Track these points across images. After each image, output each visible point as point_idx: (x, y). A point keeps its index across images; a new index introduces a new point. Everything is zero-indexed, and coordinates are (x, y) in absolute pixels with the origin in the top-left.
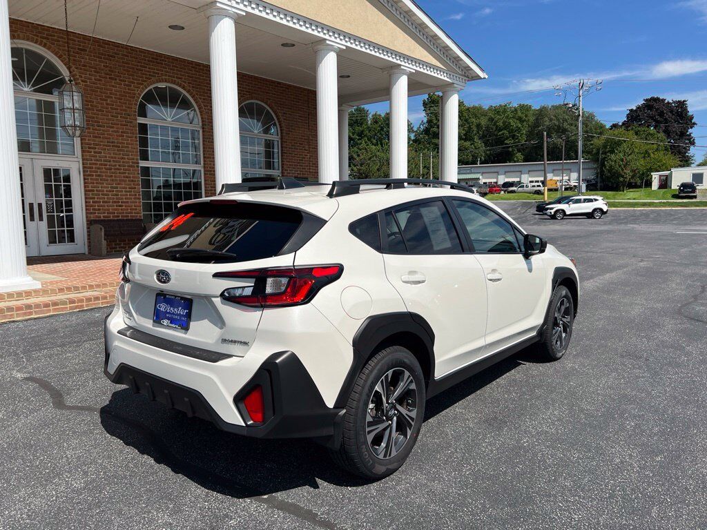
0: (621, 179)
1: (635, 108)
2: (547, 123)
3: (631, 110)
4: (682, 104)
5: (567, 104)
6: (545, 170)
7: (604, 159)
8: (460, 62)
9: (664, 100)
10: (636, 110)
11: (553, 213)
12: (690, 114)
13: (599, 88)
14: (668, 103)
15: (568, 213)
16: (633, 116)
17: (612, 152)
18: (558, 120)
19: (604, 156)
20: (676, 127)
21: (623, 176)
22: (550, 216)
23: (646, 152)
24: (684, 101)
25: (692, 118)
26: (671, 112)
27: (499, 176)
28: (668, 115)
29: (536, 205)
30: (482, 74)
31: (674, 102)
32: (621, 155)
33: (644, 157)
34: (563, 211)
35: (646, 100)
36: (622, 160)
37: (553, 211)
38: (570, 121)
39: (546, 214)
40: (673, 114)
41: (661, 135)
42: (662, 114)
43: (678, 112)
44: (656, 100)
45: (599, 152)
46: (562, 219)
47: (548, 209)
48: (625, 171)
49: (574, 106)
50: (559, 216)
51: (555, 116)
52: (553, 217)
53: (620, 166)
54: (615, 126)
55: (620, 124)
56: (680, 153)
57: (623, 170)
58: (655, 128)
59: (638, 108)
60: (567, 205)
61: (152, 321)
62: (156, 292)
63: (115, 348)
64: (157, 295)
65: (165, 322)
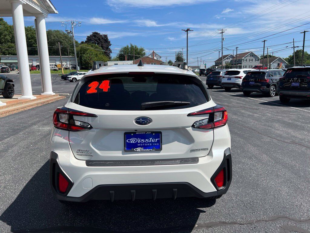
0: (90, 65)
1: (89, 36)
2: (53, 38)
3: (88, 36)
4: (106, 36)
5: (67, 31)
6: (61, 60)
7: (81, 56)
8: (46, 3)
9: (99, 34)
10: (90, 37)
11: (71, 80)
12: (109, 40)
13: (80, 25)
14: (101, 35)
15: (78, 79)
16: (89, 39)
17: (84, 53)
18: (58, 37)
19: (81, 55)
20: (105, 45)
21: (90, 64)
22: (70, 81)
23: (96, 54)
24: (107, 35)
25: (110, 42)
26: (103, 39)
27: (33, 62)
28: (102, 40)
29: (61, 75)
30: (56, 12)
31: (103, 35)
32: (88, 55)
33: (96, 56)
34: (76, 78)
35: (93, 33)
36: (89, 57)
37: (71, 79)
38: (63, 38)
39: (68, 80)
40: (103, 40)
41: (101, 48)
42: (99, 39)
43: (105, 39)
44: (97, 33)
45: (78, 53)
46: (76, 82)
47: (69, 78)
48: (91, 62)
49: (70, 32)
50: (74, 80)
51: (56, 35)
52: (71, 81)
53: (89, 60)
54: (82, 43)
55: (85, 42)
56: (108, 55)
57: (90, 61)
58: (98, 45)
59: (91, 36)
60: (77, 76)
61: (121, 152)
62: (124, 132)
63: (89, 177)
64: (125, 134)
65: (139, 149)
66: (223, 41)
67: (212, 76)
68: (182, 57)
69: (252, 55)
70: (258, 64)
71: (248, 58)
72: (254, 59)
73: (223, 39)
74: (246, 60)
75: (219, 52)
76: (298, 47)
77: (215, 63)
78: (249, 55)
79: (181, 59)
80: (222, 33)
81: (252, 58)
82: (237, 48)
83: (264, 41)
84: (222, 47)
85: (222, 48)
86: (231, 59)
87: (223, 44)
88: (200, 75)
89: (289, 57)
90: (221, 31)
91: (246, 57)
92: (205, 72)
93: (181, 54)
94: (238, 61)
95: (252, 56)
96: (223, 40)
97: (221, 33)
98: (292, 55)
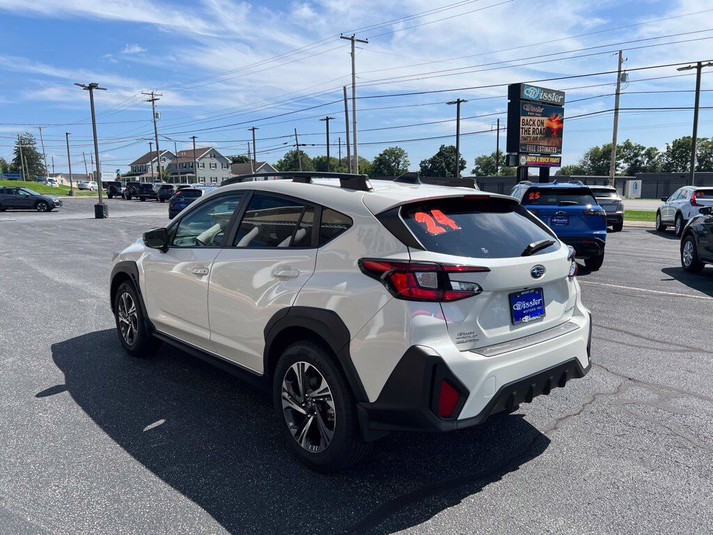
61: (508, 327)
62: (507, 294)
63: (493, 375)
64: (510, 296)
65: (526, 318)
66: (157, 119)
67: (182, 200)
68: (34, 148)
69: (214, 154)
70: (228, 174)
71: (207, 161)
72: (219, 165)
73: (156, 115)
74: (204, 164)
75: (150, 144)
76: (305, 145)
77: (130, 167)
78: (209, 156)
79: (32, 153)
80: (153, 100)
81: (214, 161)
82: (194, 138)
83: (253, 129)
84: (156, 133)
85: (156, 136)
86: (168, 161)
87: (157, 126)
88: (110, 197)
89: (279, 162)
90: (150, 97)
91: (202, 158)
92: (124, 189)
93: (30, 140)
94: (185, 167)
95: (214, 157)
96: (157, 117)
97: (150, 101)
98: (283, 159)
